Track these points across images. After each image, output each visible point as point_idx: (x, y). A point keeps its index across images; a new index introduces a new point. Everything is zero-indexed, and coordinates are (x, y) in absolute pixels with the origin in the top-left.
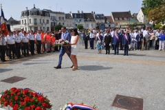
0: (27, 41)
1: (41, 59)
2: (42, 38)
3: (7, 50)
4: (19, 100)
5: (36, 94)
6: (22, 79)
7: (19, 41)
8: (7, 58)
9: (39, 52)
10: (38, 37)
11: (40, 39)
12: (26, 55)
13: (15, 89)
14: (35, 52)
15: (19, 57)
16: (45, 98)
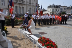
0: (49, 18)
1: (54, 26)
2: (56, 17)
3: (41, 21)
4: (45, 42)
5: (52, 42)
6: (46, 34)
7: (46, 18)
8: (41, 24)
9: (53, 23)
10: (54, 17)
11: (55, 18)
12: (48, 24)
13: (44, 37)
14: (52, 23)
15: (45, 24)
16: (56, 44)
